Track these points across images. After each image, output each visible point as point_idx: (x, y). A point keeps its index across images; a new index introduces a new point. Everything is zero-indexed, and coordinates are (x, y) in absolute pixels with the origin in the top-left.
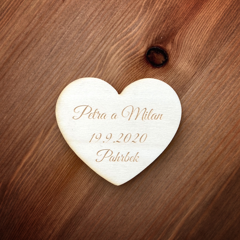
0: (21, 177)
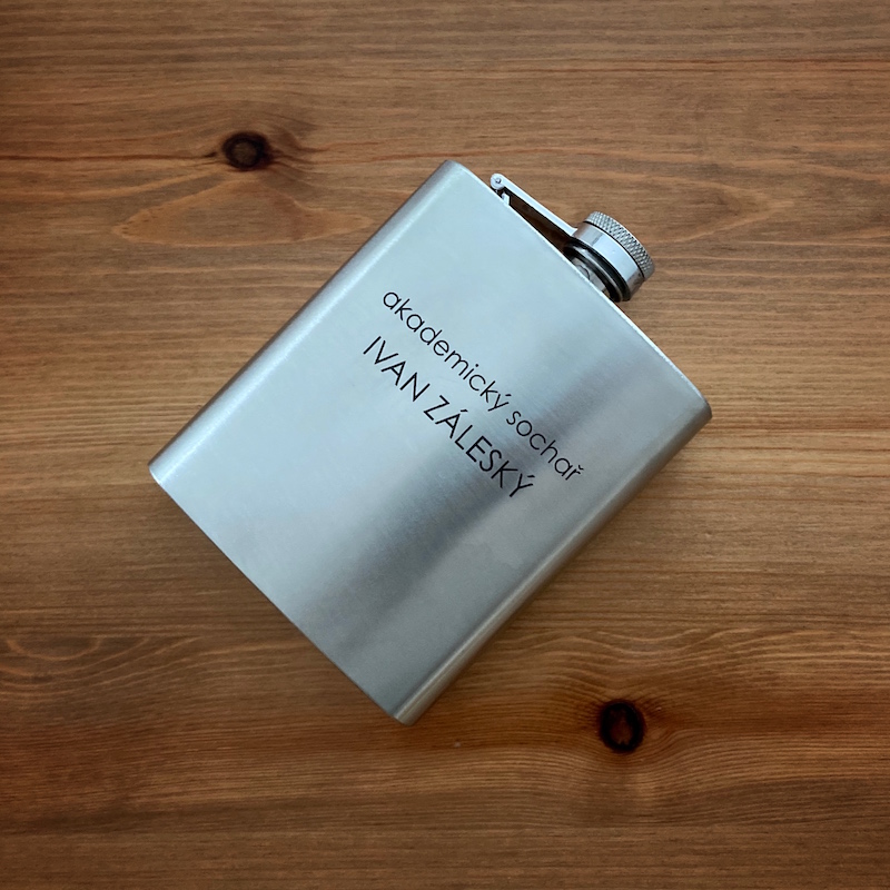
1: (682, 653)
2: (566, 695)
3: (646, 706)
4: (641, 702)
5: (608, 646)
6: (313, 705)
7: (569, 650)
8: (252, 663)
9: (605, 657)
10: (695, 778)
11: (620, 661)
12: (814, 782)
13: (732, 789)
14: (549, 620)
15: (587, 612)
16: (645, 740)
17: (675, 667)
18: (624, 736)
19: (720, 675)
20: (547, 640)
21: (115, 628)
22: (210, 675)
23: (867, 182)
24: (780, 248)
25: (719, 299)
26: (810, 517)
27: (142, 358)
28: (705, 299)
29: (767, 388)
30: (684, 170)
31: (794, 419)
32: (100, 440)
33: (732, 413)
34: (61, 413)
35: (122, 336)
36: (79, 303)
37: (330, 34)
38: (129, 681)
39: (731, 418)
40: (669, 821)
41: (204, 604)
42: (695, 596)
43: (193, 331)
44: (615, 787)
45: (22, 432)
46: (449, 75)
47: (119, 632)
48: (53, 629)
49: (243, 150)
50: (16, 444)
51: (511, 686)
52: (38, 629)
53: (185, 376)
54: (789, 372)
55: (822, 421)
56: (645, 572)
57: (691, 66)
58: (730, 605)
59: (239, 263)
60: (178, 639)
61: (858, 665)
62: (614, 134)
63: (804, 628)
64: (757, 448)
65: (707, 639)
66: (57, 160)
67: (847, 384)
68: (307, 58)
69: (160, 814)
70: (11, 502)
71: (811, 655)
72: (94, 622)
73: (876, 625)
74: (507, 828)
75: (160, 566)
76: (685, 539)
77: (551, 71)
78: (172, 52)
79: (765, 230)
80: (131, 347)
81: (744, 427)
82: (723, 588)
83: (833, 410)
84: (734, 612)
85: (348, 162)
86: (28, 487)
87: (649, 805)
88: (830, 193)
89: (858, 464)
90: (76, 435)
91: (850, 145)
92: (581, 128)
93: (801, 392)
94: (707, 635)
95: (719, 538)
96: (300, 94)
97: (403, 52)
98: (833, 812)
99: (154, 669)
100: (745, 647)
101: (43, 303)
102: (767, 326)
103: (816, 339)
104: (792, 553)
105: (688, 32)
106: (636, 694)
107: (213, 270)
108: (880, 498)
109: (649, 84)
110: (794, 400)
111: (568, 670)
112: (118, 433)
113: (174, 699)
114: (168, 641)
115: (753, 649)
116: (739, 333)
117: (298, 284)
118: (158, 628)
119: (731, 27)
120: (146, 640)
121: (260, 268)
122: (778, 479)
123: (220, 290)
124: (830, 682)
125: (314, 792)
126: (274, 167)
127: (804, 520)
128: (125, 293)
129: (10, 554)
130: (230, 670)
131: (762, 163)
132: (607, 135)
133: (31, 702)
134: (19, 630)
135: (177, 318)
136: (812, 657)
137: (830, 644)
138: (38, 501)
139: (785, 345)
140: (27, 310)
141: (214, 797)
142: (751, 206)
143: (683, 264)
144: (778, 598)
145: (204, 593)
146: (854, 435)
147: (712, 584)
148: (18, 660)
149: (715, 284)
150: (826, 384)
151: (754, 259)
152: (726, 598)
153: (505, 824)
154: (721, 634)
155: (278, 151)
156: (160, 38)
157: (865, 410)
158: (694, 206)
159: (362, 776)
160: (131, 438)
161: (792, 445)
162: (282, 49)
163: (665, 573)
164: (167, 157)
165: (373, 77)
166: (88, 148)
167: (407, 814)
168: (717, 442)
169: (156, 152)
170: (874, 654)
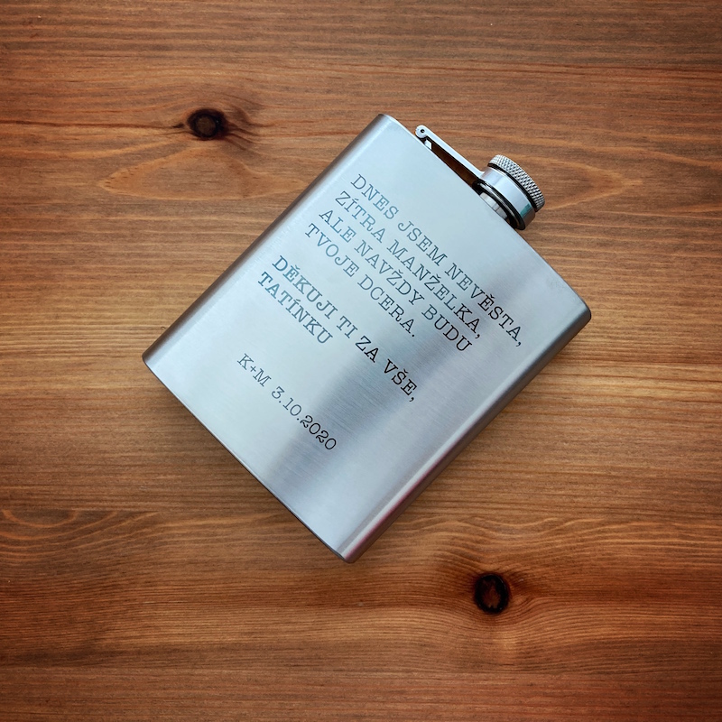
0: (183, 535)
1: (541, 537)
2: (448, 567)
3: (512, 577)
4: (507, 574)
5: (483, 529)
6: (246, 569)
7: (452, 531)
8: (199, 535)
9: (481, 538)
10: (548, 636)
11: (492, 541)
12: (642, 642)
13: (577, 645)
14: (437, 507)
15: (468, 502)
16: (510, 604)
17: (535, 548)
18: (494, 601)
19: (571, 555)
20: (435, 523)
21: (90, 503)
22: (166, 543)
23: (700, 167)
24: (630, 217)
25: (581, 256)
26: (646, 432)
27: (119, 287)
28: (570, 256)
29: (616, 328)
30: (556, 152)
31: (636, 354)
32: (82, 352)
33: (588, 347)
34: (52, 329)
35: (103, 269)
36: (70, 242)
37: (279, 33)
38: (100, 546)
39: (586, 352)
40: (527, 670)
41: (163, 486)
42: (553, 492)
43: (160, 267)
44: (485, 641)
45: (20, 344)
46: (372, 69)
47: (93, 506)
48: (40, 503)
49: (205, 124)
50: (15, 353)
51: (406, 559)
52: (28, 502)
53: (152, 303)
54: (634, 317)
55: (658, 357)
56: (515, 472)
57: (564, 69)
58: (580, 499)
59: (198, 213)
60: (140, 513)
61: (680, 550)
62: (502, 122)
63: (638, 520)
64: (606, 376)
65: (562, 526)
66: (55, 125)
67: (679, 327)
68: (258, 51)
69: (121, 653)
70: (9, 400)
71: (643, 541)
72: (73, 498)
73: (696, 519)
74: (398, 671)
75: (127, 454)
76: (547, 446)
77: (453, 69)
78: (150, 42)
79: (618, 203)
80: (109, 277)
81: (597, 359)
82: (574, 486)
83: (667, 348)
84: (583, 505)
85: (289, 135)
86: (24, 388)
87: (510, 657)
88: (671, 175)
89: (686, 391)
90: (64, 347)
91: (687, 137)
92: (476, 116)
93: (642, 332)
94: (562, 523)
95: (573, 446)
96: (252, 81)
97: (336, 49)
98: (656, 666)
99: (120, 537)
100: (592, 533)
101: (39, 240)
102: (617, 279)
103: (656, 291)
104: (631, 460)
105: (563, 42)
106: (505, 567)
107: (176, 218)
108: (702, 419)
109: (530, 82)
110: (636, 339)
111: (451, 547)
112: (97, 347)
113: (135, 561)
114: (132, 515)
115: (597, 535)
116: (595, 284)
117: (245, 233)
118: (124, 504)
119: (597, 39)
120: (115, 514)
121: (214, 218)
122: (623, 401)
123: (182, 235)
124: (658, 563)
125: (245, 639)
126: (230, 138)
127: (642, 434)
128: (106, 235)
129: (8, 441)
130: (182, 539)
131: (618, 149)
132: (496, 122)
133: (20, 560)
134: (12, 502)
135: (148, 256)
136: (643, 543)
137: (659, 533)
138: (30, 399)
139: (631, 294)
140: (27, 245)
141: (165, 640)
142: (607, 184)
143: (553, 227)
144: (619, 496)
145: (162, 477)
146: (683, 368)
147: (566, 483)
148: (11, 526)
149: (577, 244)
150: (662, 327)
151: (608, 225)
152: (578, 494)
153: (397, 668)
154: (572, 522)
155: (233, 125)
156: (141, 30)
157: (693, 348)
158: (562, 181)
159: (284, 628)
160: (108, 351)
161: (634, 374)
162: (238, 43)
163: (530, 473)
164: (143, 127)
165: (311, 68)
166: (80, 117)
167: (320, 658)
168: (574, 370)
169: (134, 122)
170: (692, 542)
